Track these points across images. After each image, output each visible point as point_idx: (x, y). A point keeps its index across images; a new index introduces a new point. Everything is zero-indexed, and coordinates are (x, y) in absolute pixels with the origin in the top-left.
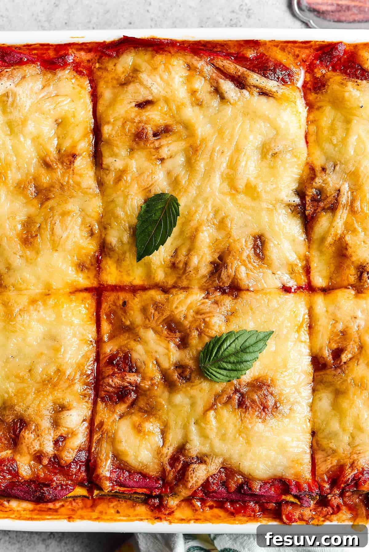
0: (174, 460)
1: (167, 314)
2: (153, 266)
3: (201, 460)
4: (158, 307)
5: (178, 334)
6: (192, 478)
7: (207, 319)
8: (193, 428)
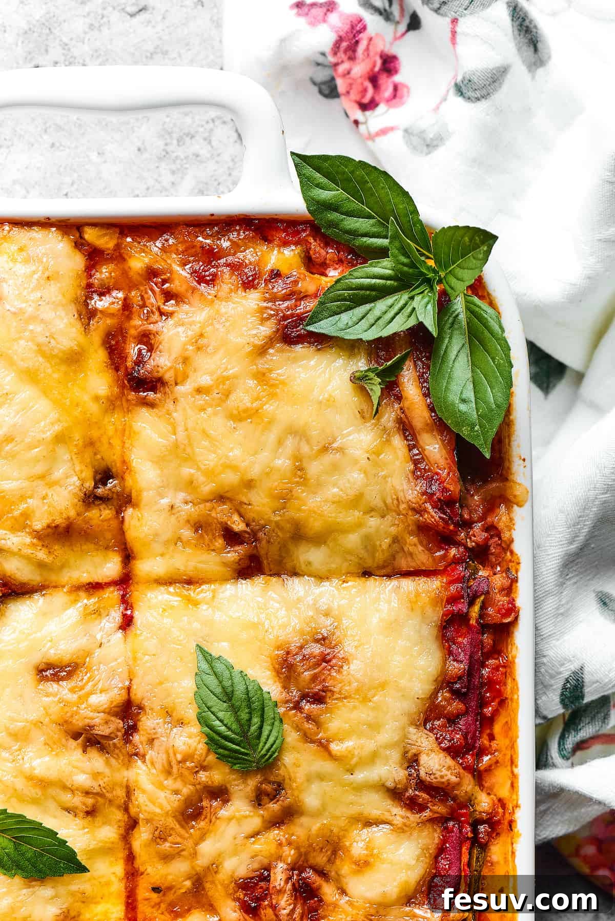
0: (413, 805)
1: (172, 823)
2: (92, 847)
3: (412, 761)
4: (160, 836)
5: (205, 803)
6: (442, 777)
7: (179, 757)
8: (360, 776)
